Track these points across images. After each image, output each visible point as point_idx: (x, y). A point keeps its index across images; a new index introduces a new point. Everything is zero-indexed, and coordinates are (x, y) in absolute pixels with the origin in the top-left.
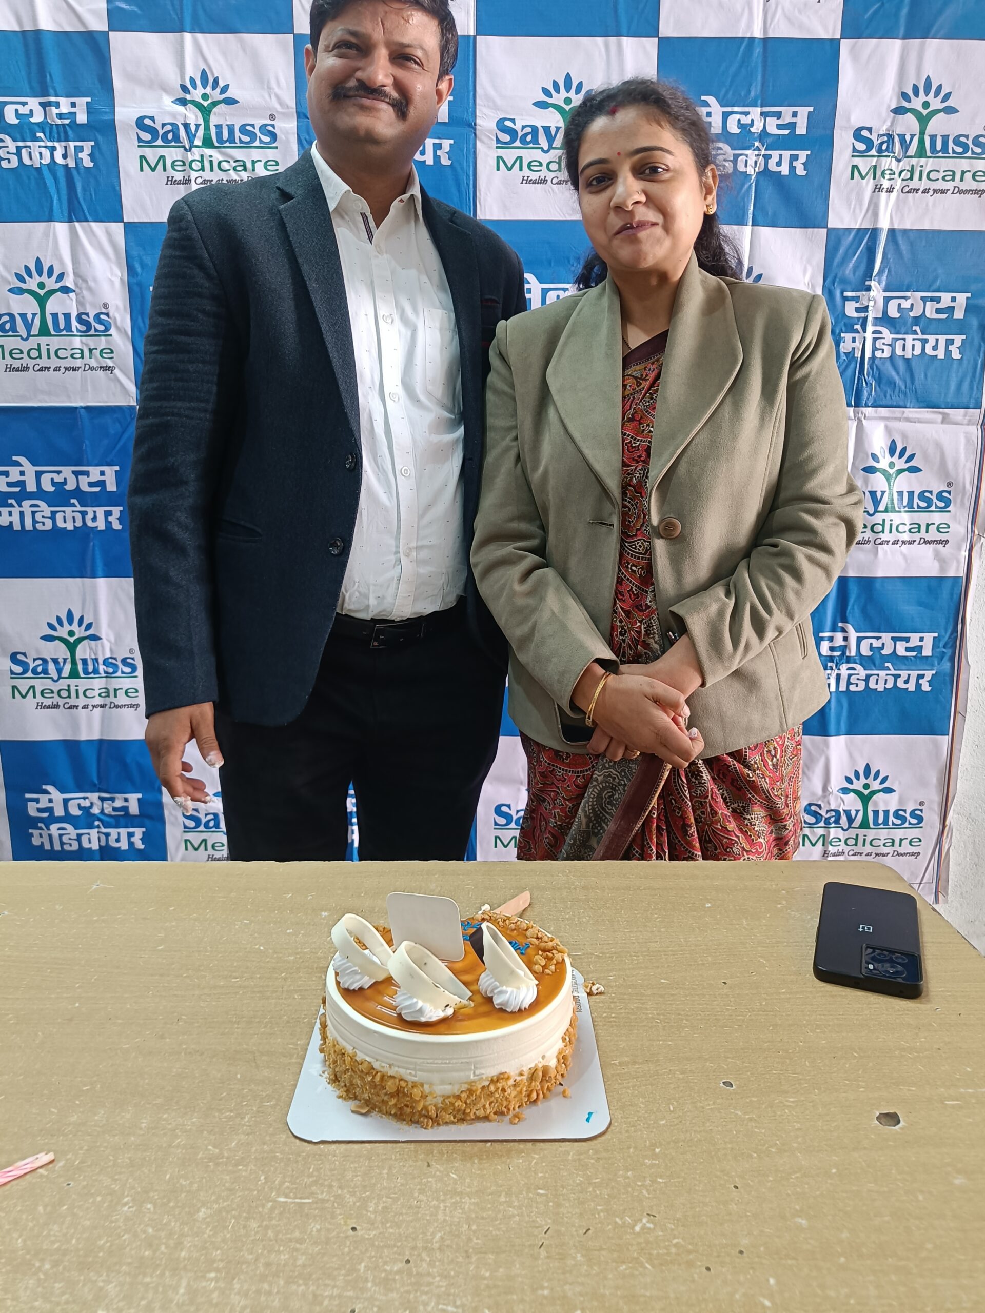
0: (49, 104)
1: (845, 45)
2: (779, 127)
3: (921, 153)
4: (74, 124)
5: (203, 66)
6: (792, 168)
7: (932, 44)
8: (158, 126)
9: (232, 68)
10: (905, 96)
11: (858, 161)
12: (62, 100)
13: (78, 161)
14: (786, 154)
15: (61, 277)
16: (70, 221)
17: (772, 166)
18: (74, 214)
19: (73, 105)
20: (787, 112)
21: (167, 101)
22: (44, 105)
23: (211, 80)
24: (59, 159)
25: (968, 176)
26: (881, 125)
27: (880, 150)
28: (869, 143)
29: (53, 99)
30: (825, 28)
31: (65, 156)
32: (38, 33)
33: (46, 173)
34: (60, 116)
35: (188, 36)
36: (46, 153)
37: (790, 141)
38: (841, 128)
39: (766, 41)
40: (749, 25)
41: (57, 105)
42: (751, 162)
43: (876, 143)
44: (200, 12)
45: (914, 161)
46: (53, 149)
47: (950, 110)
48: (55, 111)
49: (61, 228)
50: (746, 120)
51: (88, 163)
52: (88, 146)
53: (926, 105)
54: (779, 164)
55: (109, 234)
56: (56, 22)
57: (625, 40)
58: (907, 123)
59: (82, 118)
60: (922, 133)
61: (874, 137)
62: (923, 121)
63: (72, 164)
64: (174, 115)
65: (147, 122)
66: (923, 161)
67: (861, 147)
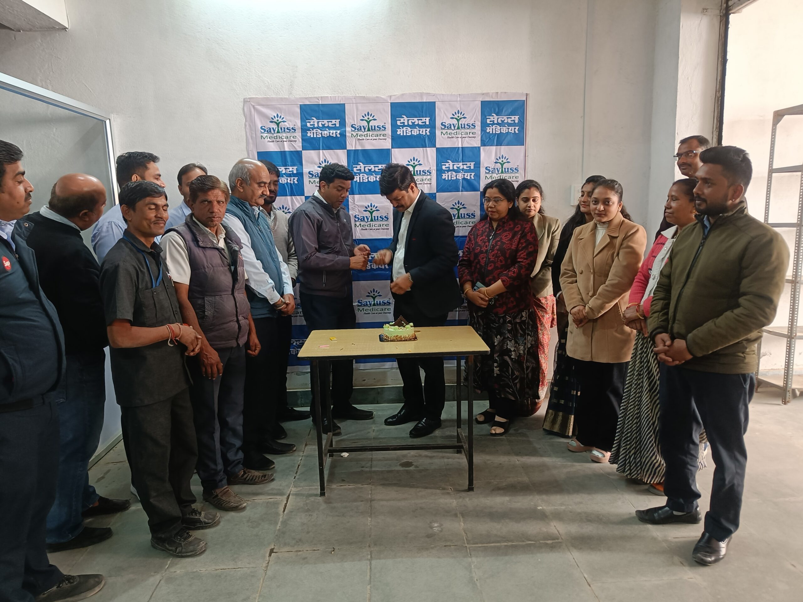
0: (287, 168)
1: (481, 148)
2: (467, 167)
3: (502, 172)
4: (293, 173)
5: (325, 158)
6: (471, 177)
7: (503, 147)
8: (314, 174)
9: (332, 158)
10: (497, 159)
11: (487, 175)
12: (290, 167)
13: (294, 182)
14: (469, 174)
15: (288, 209)
16: (291, 196)
17: (466, 177)
18: (292, 194)
19: (293, 168)
20: (468, 164)
21: (316, 167)
22: (285, 169)
23: (327, 161)
24: (289, 182)
25: (514, 178)
26: (492, 166)
27: (492, 172)
28: (489, 170)
29: (288, 167)
30: (477, 144)
31: (290, 181)
32: (285, 152)
33: (285, 184)
34: (289, 171)
35: (321, 151)
36: (286, 180)
37: (470, 171)
38: (482, 167)
39: (462, 148)
40: (458, 144)
41: (289, 169)
42: (460, 176)
43: (491, 170)
44: (324, 145)
45: (501, 174)
46: (287, 179)
47: (508, 162)
48: (288, 170)
49: (289, 198)
50: (458, 166)
51: (296, 182)
52: (296, 178)
53: (502, 161)
54: (467, 176)
55: (301, 199)
56: (289, 149)
57: (428, 149)
58: (499, 166)
59: (295, 172)
60: (502, 168)
61: (490, 169)
62: (502, 165)
63: (292, 183)
64: (317, 170)
65: (311, 172)
66: (503, 174)
67: (487, 171)
